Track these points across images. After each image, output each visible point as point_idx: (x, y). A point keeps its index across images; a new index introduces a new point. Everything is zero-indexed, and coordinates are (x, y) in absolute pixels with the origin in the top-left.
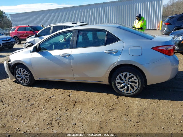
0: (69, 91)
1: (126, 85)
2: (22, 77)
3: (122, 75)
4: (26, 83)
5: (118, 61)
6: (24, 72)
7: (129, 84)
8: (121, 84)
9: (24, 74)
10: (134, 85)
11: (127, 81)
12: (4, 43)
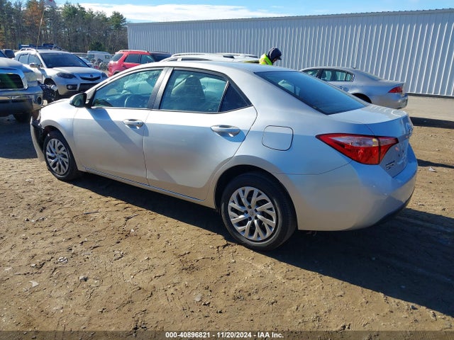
0: (136, 208)
1: (250, 219)
2: (56, 159)
3: (243, 192)
4: (62, 173)
5: (236, 155)
6: (60, 148)
7: (256, 218)
8: (239, 213)
9: (60, 152)
10: (266, 221)
11: (253, 208)
12: (85, 84)
